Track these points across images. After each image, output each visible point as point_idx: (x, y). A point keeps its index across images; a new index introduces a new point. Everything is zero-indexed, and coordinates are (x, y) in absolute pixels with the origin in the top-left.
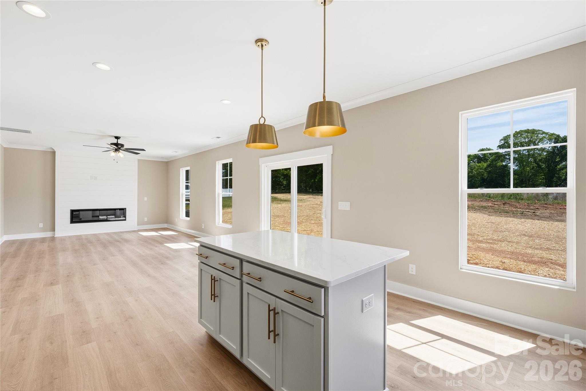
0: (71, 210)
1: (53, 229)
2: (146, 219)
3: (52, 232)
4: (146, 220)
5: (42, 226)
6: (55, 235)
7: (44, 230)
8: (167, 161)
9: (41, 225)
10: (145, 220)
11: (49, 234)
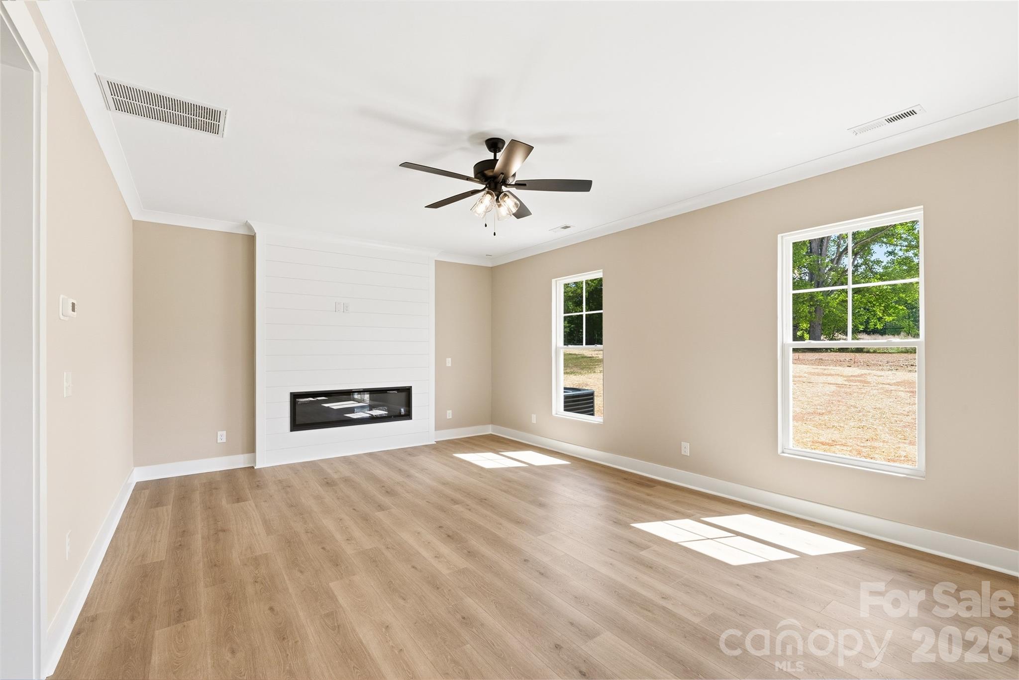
0: (291, 393)
1: (251, 447)
2: (449, 414)
3: (247, 456)
4: (451, 417)
5: (224, 440)
6: (254, 461)
7: (228, 450)
8: (491, 266)
9: (222, 437)
10: (448, 418)
11: (239, 461)
